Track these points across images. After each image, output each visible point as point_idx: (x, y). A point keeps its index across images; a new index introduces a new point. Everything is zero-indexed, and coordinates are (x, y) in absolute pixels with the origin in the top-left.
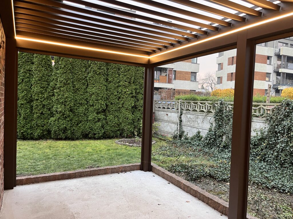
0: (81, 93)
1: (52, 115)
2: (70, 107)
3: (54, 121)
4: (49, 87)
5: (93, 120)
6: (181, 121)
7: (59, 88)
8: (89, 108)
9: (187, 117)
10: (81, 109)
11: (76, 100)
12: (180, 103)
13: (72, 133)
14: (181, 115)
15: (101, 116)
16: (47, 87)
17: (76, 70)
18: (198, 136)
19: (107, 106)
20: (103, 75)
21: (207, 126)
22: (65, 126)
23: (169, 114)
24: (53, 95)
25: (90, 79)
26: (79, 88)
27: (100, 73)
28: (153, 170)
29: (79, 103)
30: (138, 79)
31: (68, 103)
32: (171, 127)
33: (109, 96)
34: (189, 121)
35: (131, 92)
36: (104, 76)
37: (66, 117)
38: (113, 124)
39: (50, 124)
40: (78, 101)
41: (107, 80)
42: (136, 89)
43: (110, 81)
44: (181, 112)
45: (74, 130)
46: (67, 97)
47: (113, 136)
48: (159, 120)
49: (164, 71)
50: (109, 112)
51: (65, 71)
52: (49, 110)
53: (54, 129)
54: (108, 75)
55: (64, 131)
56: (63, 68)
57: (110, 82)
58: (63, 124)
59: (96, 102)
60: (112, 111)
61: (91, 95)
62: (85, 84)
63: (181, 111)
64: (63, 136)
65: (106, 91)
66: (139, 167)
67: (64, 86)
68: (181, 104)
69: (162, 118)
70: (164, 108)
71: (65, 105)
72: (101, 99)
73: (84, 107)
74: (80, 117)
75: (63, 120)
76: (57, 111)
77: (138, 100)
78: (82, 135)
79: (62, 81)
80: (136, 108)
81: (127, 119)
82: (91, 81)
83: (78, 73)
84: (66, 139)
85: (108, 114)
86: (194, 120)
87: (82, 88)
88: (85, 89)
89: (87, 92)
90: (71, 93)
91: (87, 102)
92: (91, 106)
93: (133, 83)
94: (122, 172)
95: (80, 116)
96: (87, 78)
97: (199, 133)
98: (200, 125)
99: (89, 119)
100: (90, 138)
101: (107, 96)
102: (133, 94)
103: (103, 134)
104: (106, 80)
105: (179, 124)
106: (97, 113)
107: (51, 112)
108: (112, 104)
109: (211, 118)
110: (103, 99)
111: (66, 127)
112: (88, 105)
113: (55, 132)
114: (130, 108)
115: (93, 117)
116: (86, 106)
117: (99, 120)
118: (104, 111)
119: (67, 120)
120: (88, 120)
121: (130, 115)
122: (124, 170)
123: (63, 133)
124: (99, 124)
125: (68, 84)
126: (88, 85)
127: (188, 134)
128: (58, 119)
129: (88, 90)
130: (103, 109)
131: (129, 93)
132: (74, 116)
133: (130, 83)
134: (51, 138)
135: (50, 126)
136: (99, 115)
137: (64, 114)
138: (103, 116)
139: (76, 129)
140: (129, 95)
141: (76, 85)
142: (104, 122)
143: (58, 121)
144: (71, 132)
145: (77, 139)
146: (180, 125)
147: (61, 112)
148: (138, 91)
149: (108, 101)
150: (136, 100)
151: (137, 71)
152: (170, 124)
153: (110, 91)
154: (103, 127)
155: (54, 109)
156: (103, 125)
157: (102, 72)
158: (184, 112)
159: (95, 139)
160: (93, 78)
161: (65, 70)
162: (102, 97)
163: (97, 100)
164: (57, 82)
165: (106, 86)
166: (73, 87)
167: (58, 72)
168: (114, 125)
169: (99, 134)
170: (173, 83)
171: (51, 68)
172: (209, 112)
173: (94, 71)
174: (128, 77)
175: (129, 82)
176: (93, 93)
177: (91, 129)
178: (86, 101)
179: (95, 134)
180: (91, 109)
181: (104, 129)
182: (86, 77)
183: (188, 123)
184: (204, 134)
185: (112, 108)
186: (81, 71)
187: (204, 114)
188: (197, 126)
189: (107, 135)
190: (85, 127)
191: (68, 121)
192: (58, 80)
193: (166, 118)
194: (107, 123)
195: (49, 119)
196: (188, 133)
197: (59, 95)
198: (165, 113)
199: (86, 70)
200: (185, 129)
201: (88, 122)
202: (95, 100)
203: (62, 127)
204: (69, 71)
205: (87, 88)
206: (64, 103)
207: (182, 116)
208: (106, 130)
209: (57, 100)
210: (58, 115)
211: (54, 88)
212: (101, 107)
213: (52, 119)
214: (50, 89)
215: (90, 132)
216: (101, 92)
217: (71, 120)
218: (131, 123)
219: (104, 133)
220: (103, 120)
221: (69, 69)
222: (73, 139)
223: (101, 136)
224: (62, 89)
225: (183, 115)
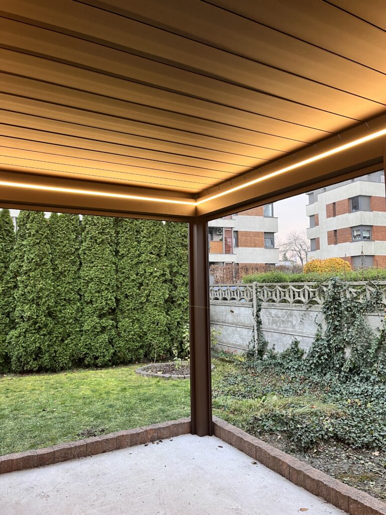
0: (68, 279)
1: (13, 325)
2: (48, 308)
3: (17, 337)
4: (8, 272)
5: (93, 331)
6: (259, 323)
7: (26, 273)
8: (83, 308)
9: (270, 314)
10: (70, 311)
11: (59, 294)
12: (254, 288)
13: (53, 359)
14: (259, 310)
15: (108, 322)
16: (5, 272)
17: (58, 237)
18: (295, 351)
19: (117, 300)
20: (109, 243)
21: (312, 330)
22: (38, 345)
23: (236, 310)
24: (16, 287)
25: (85, 254)
26: (65, 271)
27: (103, 240)
28: (217, 432)
29: (65, 299)
30: (174, 247)
31: (44, 300)
32: (240, 335)
33: (121, 282)
34: (274, 322)
35: (162, 272)
36: (111, 246)
37: (40, 328)
38: (130, 336)
39: (10, 343)
40: (63, 295)
41: (117, 252)
42: (171, 267)
43: (123, 254)
44: (259, 305)
45: (55, 352)
46: (41, 289)
47: (132, 359)
48: (217, 321)
49: (218, 233)
50: (122, 312)
51: (38, 241)
52: (8, 316)
53: (16, 353)
54: (117, 244)
55: (37, 355)
56: (34, 235)
57: (123, 256)
58: (34, 341)
59: (97, 294)
60: (128, 310)
61: (88, 282)
62: (75, 262)
63: (257, 303)
64: (34, 365)
65: (116, 274)
66: (187, 428)
67: (36, 269)
68: (256, 289)
69: (222, 318)
70: (225, 299)
71: (38, 305)
72: (106, 289)
73: (75, 307)
74: (67, 326)
75: (34, 333)
76: (22, 317)
77: (176, 287)
78: (72, 361)
79: (33, 259)
80: (173, 302)
81: (157, 325)
82: (88, 256)
83: (62, 242)
84: (41, 370)
85: (120, 316)
86: (284, 319)
87: (69, 271)
88: (75, 272)
89: (79, 277)
90: (50, 282)
91: (81, 296)
92: (88, 303)
93: (166, 255)
94: (152, 441)
95: (68, 323)
96: (80, 252)
97: (296, 343)
98: (296, 328)
99: (86, 327)
100: (88, 367)
101: (118, 283)
102: (166, 277)
103: (112, 357)
104: (114, 253)
105: (256, 328)
106: (100, 317)
107: (10, 320)
108: (127, 297)
109: (317, 314)
110: (110, 289)
111: (40, 348)
112: (82, 301)
113: (19, 358)
114: (162, 302)
115: (93, 323)
116: (79, 304)
117: (104, 329)
118: (113, 311)
119: (42, 333)
120: (82, 331)
121: (162, 317)
122: (157, 436)
123: (35, 360)
124: (105, 337)
125: (44, 264)
126: (81, 264)
127: (275, 347)
128: (25, 333)
129: (82, 273)
130: (111, 308)
131: (158, 274)
132: (56, 324)
133: (160, 257)
134: (10, 371)
135: (9, 347)
136: (104, 321)
137: (35, 323)
138: (111, 322)
139: (60, 349)
140: (159, 278)
141: (59, 266)
142: (113, 333)
143: (25, 337)
144: (50, 356)
145: (63, 369)
146: (258, 330)
147: (29, 318)
148: (175, 270)
149: (119, 293)
150: (172, 287)
151: (171, 234)
152: (238, 329)
153: (123, 273)
154: (111, 342)
155: (17, 313)
156: (112, 339)
157: (107, 238)
158: (264, 304)
159: (96, 367)
160: (90, 250)
161: (37, 239)
162: (109, 284)
163: (99, 292)
164: (23, 261)
165: (115, 263)
166: (54, 269)
167: (24, 243)
168: (132, 338)
169: (104, 356)
170: (234, 252)
171: (11, 237)
172: (312, 302)
173: (91, 238)
174: (155, 246)
175: (158, 255)
176: (92, 279)
177: (88, 349)
178: (79, 294)
179: (97, 358)
180: (88, 309)
181: (113, 346)
182: (77, 250)
183: (274, 326)
184: (306, 346)
185: (128, 306)
186: (67, 240)
187: (304, 307)
188: (292, 331)
189: (119, 358)
190: (78, 344)
191: (44, 335)
192: (25, 258)
193: (230, 318)
194: (119, 334)
195: (7, 334)
196: (274, 345)
197: (26, 286)
198: (228, 308)
199: (77, 237)
200: (268, 337)
201: (82, 335)
202: (96, 292)
203: (33, 347)
204: (45, 241)
205: (79, 269)
206: (36, 301)
207: (261, 313)
208: (116, 348)
209: (23, 295)
210: (25, 326)
211: (17, 274)
212: (106, 303)
213: (14, 333)
214: (9, 275)
215: (86, 353)
216: (106, 276)
217: (50, 333)
218: (165, 331)
219: (114, 354)
220: (110, 329)
221: (46, 237)
222: (53, 370)
223: (109, 361)
224: (31, 274)
225: (263, 311)
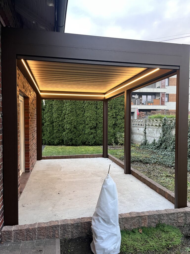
0: (80, 117)
1: (64, 130)
2: (74, 126)
3: (65, 134)
4: (63, 114)
5: (88, 134)
6: (145, 133)
7: (67, 114)
8: (85, 126)
9: (149, 130)
10: (81, 127)
11: (78, 121)
12: (144, 120)
13: (76, 142)
14: (145, 129)
15: (93, 131)
16: (61, 114)
17: (77, 102)
18: (154, 143)
19: (97, 124)
20: (94, 104)
21: (159, 135)
22: (71, 137)
23: (139, 129)
24: (65, 119)
25: (86, 108)
26: (80, 114)
27: (92, 103)
29: (80, 123)
30: (117, 105)
31: (73, 123)
32: (140, 138)
33: (98, 118)
34: (150, 133)
35: (112, 114)
36: (95, 105)
37: (72, 132)
38: (101, 136)
39: (63, 136)
40: (79, 122)
41: (97, 107)
42: (116, 112)
43: (99, 108)
44: (145, 127)
45: (77, 140)
46: (72, 119)
47: (101, 144)
49: (158, 95)
50: (98, 128)
51: (71, 104)
52: (63, 128)
53: (65, 139)
54: (97, 104)
55: (71, 140)
56: (70, 102)
57: (99, 109)
58: (70, 136)
59: (90, 122)
60: (100, 127)
61: (87, 118)
62: (83, 111)
63: (145, 126)
64: (71, 143)
65: (96, 115)
66: (102, 156)
67: (70, 113)
68: (145, 121)
69: (136, 132)
70: (139, 125)
71: (71, 124)
72: (93, 120)
73: (83, 126)
74: (80, 132)
75: (70, 133)
76: (67, 128)
77: (118, 120)
78: (82, 143)
79: (69, 110)
80: (116, 125)
81: (110, 133)
82: (87, 109)
83: (79, 104)
84: (72, 145)
85: (97, 129)
86: (152, 132)
87: (81, 114)
88: (83, 114)
89: (84, 116)
90: (75, 117)
91: (85, 122)
92: (87, 125)
93: (114, 108)
94: (92, 157)
95: (80, 131)
96: (84, 107)
97: (155, 140)
98: (155, 135)
99: (86, 132)
100: (87, 145)
101: (97, 118)
102: (114, 116)
103: (94, 142)
104: (96, 108)
105: (144, 135)
106: (91, 129)
107: (63, 129)
108: (100, 123)
109: (160, 130)
110: (94, 120)
111: (72, 138)
112: (85, 124)
113: (66, 141)
114: (112, 125)
115: (88, 131)
116: (84, 125)
117: (92, 133)
118: (95, 128)
119: (73, 133)
120: (85, 134)
121: (112, 130)
122: (93, 157)
123: (70, 142)
124: (92, 136)
125: (73, 112)
126: (85, 111)
127: (149, 142)
128: (68, 133)
129: (85, 115)
130: (94, 127)
131: (111, 115)
132: (77, 131)
133: (112, 109)
134: (64, 145)
135: (63, 137)
136: (92, 130)
137: (71, 130)
138: (94, 131)
139: (78, 139)
140: (111, 117)
141: (78, 112)
142: (95, 134)
143: (68, 134)
144: (75, 141)
145: (79, 145)
146: (145, 136)
147: (69, 129)
148: (117, 114)
149: (97, 121)
150: (116, 120)
151: (117, 100)
152: (140, 136)
153: (99, 115)
154: (94, 138)
155: (65, 127)
156: (95, 137)
157: (93, 103)
158: (147, 126)
159: (90, 145)
160: (88, 107)
161: (71, 103)
162: (94, 118)
163: (90, 121)
164: (67, 111)
165: (96, 111)
166: (76, 113)
167: (67, 104)
168: (101, 137)
169: (92, 142)
170: (166, 105)
171: (63, 102)
172: (160, 126)
173: (88, 102)
174: (110, 105)
175: (111, 108)
176: (88, 117)
177: (87, 139)
178: (84, 122)
179: (89, 142)
180: (87, 126)
181: (95, 139)
182: (84, 106)
183: (149, 135)
184: (157, 140)
185: (100, 126)
186: (80, 103)
187: (158, 127)
188: (154, 136)
189: (97, 143)
190: (83, 138)
191: (73, 134)
192: (67, 109)
193: (138, 132)
194: (97, 135)
195: (63, 133)
196: (149, 141)
197: (68, 118)
198: (137, 128)
199: (84, 102)
200: (148, 139)
201: (85, 135)
202: (89, 121)
203: (70, 138)
204: (73, 104)
205: (84, 113)
206: (71, 123)
207: (146, 130)
208: (96, 140)
209: (67, 121)
210: (67, 131)
211: (65, 114)
212: (93, 125)
213: (64, 133)
214: (63, 115)
215: (86, 141)
216: (93, 116)
217: (75, 134)
218: (113, 135)
219: (95, 141)
220: (94, 133)
221: (73, 103)
222: (76, 145)
223: (94, 144)
224: (69, 115)
225: (147, 129)
